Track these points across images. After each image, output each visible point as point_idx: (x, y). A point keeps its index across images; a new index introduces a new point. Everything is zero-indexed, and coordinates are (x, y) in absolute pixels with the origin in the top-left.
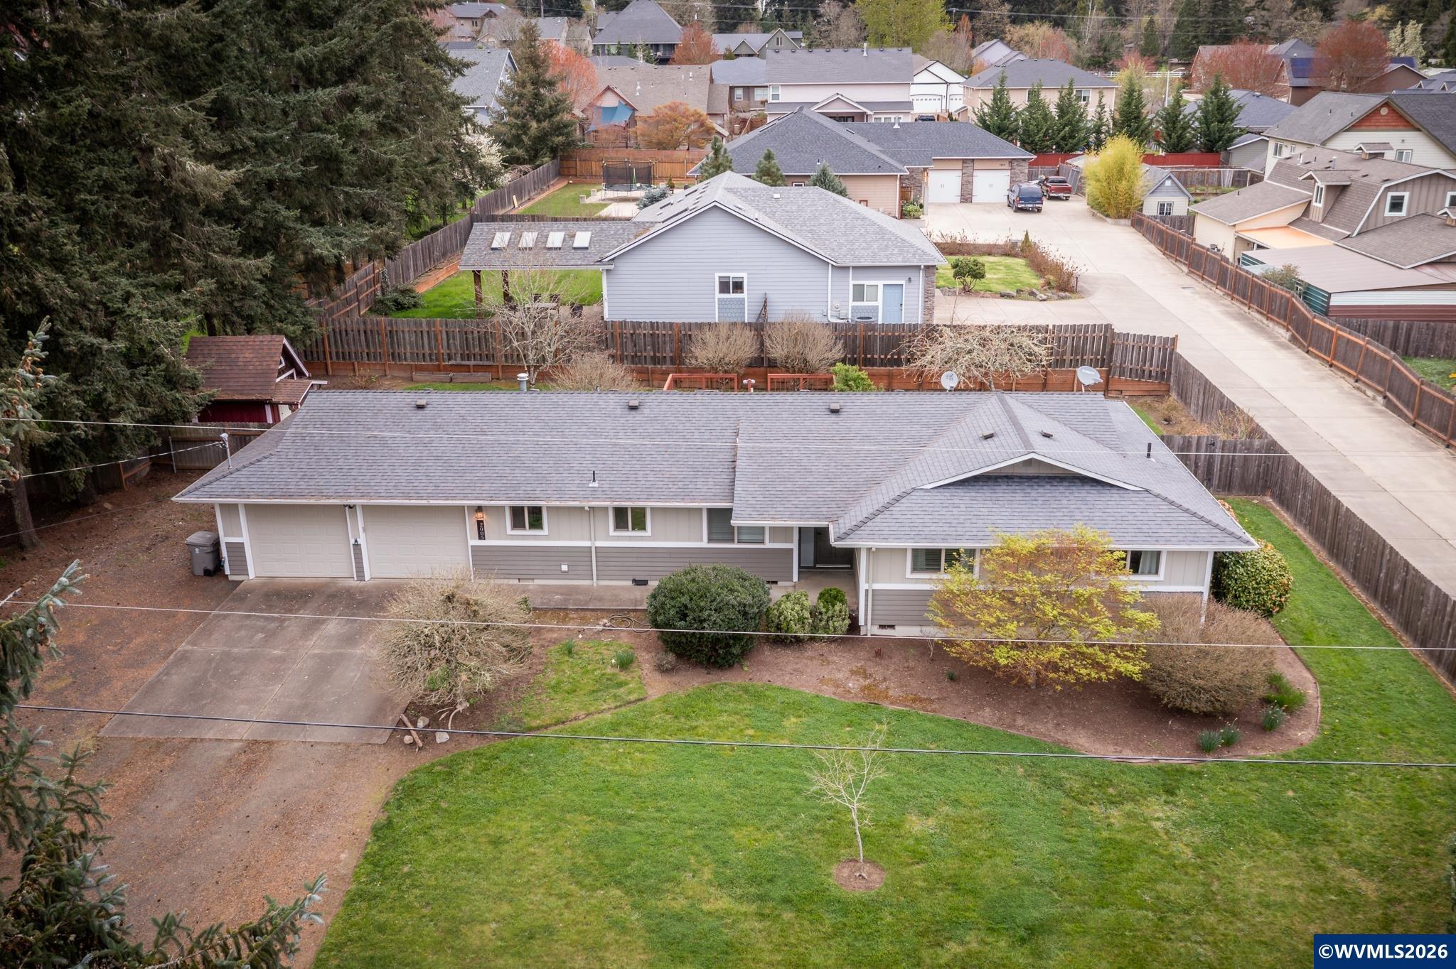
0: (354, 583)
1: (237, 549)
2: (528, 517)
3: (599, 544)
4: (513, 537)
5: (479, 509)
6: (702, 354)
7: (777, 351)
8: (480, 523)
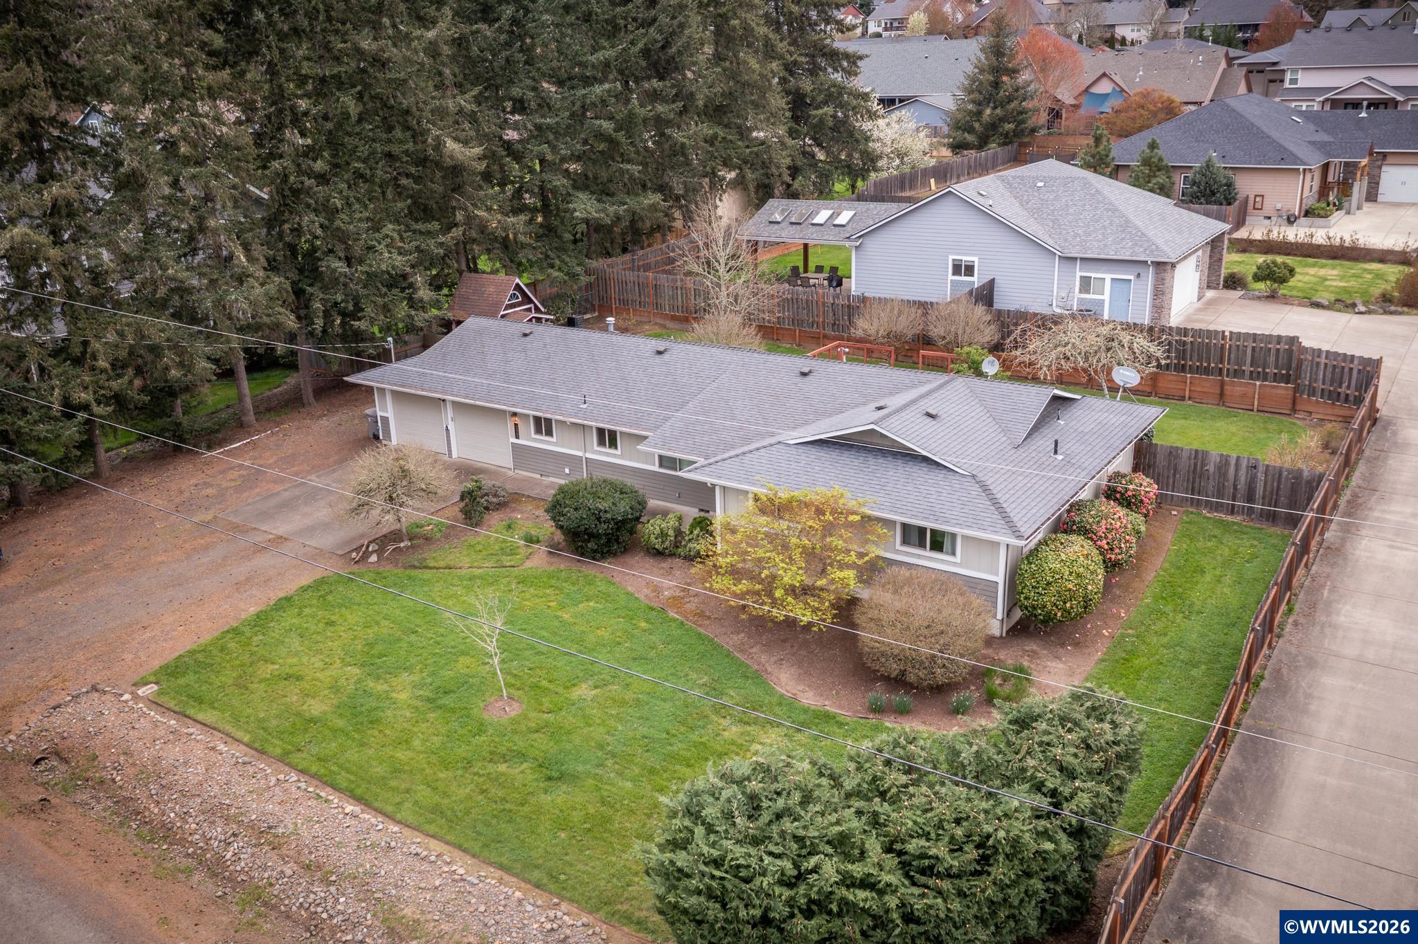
0: (446, 458)
1: (385, 420)
2: (543, 426)
3: (589, 455)
4: (535, 440)
5: (515, 414)
6: (864, 326)
7: (936, 331)
8: (516, 425)
